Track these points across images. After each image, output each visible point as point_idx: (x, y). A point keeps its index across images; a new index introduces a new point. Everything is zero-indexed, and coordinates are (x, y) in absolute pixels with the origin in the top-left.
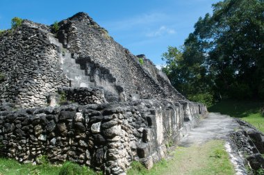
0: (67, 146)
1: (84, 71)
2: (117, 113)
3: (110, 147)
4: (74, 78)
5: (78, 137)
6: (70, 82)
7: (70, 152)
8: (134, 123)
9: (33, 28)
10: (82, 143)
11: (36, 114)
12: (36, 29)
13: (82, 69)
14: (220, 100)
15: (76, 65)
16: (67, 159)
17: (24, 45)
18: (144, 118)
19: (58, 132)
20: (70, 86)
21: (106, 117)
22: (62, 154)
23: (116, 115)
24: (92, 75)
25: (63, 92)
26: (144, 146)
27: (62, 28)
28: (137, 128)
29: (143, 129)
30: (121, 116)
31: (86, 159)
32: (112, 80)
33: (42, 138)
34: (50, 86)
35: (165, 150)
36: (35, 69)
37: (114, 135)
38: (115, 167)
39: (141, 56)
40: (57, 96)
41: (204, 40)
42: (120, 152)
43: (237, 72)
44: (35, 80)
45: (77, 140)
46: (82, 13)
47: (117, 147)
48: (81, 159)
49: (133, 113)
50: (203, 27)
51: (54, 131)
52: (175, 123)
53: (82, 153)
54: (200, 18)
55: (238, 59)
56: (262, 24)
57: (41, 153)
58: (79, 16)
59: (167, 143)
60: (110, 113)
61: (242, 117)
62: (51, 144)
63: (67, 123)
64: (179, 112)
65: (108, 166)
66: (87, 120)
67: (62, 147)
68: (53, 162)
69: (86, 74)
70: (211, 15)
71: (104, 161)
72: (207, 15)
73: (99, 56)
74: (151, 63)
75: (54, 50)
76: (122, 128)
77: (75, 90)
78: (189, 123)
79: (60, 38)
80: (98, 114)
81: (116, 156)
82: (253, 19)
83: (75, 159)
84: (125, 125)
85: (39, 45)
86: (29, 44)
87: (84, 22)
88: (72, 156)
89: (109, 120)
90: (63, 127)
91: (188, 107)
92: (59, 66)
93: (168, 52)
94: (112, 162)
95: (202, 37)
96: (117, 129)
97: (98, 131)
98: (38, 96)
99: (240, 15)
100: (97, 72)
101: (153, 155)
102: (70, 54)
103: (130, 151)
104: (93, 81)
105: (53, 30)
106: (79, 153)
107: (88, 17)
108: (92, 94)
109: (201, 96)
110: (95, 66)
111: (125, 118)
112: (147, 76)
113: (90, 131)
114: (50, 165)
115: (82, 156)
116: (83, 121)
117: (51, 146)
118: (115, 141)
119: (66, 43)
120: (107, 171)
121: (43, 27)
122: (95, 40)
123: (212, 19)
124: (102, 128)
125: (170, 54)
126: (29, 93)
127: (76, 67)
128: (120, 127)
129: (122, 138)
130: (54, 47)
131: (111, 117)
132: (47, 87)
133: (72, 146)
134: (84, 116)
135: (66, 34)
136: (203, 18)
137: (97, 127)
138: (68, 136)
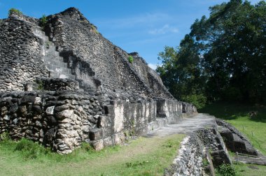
0: (26, 126)
1: (66, 64)
2: (70, 99)
3: (59, 127)
4: (54, 69)
5: (35, 118)
6: (49, 73)
7: (28, 131)
8: (90, 111)
9: (19, 21)
10: (38, 123)
11: (4, 97)
12: (22, 22)
13: (65, 61)
14: (213, 102)
15: (58, 57)
16: (25, 136)
17: (9, 36)
18: (102, 107)
19: (20, 113)
20: (49, 76)
21: (59, 102)
22: (21, 132)
23: (68, 101)
24: (73, 68)
25: (41, 81)
26: (96, 130)
27: (49, 22)
28: (94, 115)
29: (98, 116)
30: (74, 102)
31: (40, 137)
32: (91, 73)
33: (6, 118)
34: (28, 75)
35: (123, 137)
36: (15, 58)
37: (64, 117)
38: (62, 144)
39: (134, 54)
40: (34, 85)
41: (200, 42)
42: (68, 132)
43: (231, 76)
44: (14, 69)
45: (34, 121)
46: (73, 8)
47: (66, 128)
48: (36, 137)
49: (91, 101)
50: (199, 29)
51: (16, 112)
52: (142, 116)
53: (37, 132)
54: (197, 20)
55: (232, 62)
56: (256, 29)
57: (5, 131)
58: (70, 11)
59: (127, 132)
60: (64, 98)
61: (230, 119)
62: (13, 123)
63: (28, 105)
64: (150, 107)
65: (56, 143)
66: (44, 104)
67: (22, 127)
68: (13, 138)
69: (68, 67)
70: (208, 17)
71: (54, 139)
72: (204, 17)
73: (84, 51)
74: (143, 62)
75: (36, 43)
76: (75, 113)
77: (51, 80)
78: (164, 119)
79: (47, 31)
80: (53, 99)
81: (63, 135)
82: (248, 24)
83: (31, 136)
84: (79, 111)
85: (22, 37)
86: (14, 35)
87: (75, 17)
88: (29, 134)
89: (61, 104)
90: (24, 109)
91: (166, 104)
92: (40, 58)
93: (165, 52)
94: (60, 140)
95: (198, 39)
96: (68, 113)
97: (52, 113)
98: (16, 83)
99: (234, 19)
100: (78, 65)
101: (106, 139)
102: (55, 47)
103: (81, 133)
104: (74, 74)
105: (40, 23)
106: (34, 131)
107: (79, 13)
108: (66, 84)
109: (195, 97)
110: (77, 60)
111: (79, 105)
112: (133, 73)
113: (46, 113)
114: (10, 141)
115: (37, 134)
116: (41, 105)
117: (13, 125)
118: (65, 123)
119: (51, 37)
120: (55, 147)
121: (31, 20)
122: (82, 35)
123: (208, 22)
124: (55, 111)
125: (167, 53)
126: (7, 80)
127: (59, 59)
128: (72, 111)
129: (73, 121)
130: (37, 39)
131: (63, 102)
132: (25, 76)
133: (29, 125)
134: (42, 100)
135: (52, 28)
136: (200, 20)
137: (51, 110)
138: (28, 117)
